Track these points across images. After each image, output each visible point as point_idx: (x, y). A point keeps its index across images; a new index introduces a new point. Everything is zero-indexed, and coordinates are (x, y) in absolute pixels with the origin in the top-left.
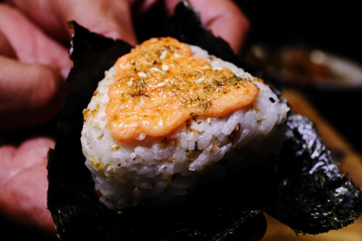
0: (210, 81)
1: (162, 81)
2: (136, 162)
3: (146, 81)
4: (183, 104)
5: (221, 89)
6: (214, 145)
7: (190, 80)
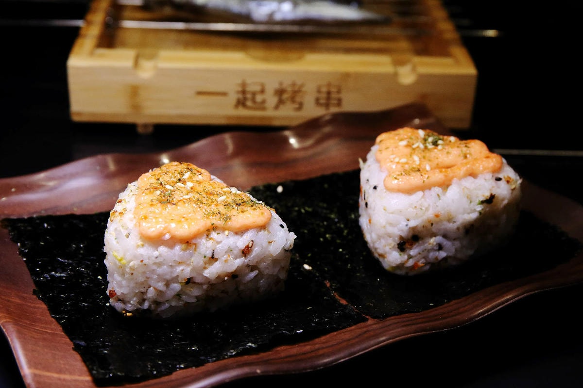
0: (230, 200)
1: (187, 195)
2: (158, 261)
3: (173, 193)
4: (205, 216)
5: (240, 208)
6: (229, 256)
7: (212, 197)
